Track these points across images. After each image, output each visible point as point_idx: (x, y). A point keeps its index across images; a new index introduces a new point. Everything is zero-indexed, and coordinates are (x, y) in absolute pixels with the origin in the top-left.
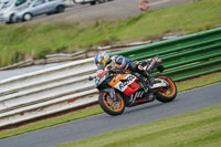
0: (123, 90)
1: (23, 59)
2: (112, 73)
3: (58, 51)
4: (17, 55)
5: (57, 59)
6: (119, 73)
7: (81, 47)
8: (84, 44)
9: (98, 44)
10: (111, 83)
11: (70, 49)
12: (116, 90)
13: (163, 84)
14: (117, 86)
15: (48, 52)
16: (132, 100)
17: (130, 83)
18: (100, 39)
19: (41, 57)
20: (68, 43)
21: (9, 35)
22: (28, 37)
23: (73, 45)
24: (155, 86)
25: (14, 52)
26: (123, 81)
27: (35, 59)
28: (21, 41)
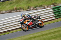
0: (28, 24)
1: (30, 8)
2: (25, 20)
3: (40, 6)
4: (29, 7)
5: (40, 8)
6: (27, 19)
7: (46, 5)
8: (47, 4)
9: (51, 4)
10: (24, 22)
11: (43, 6)
12: (26, 24)
13: (40, 22)
14: (26, 23)
15: (37, 6)
16: (31, 27)
17: (30, 22)
18: (51, 3)
19: (35, 8)
20: (42, 4)
21: (26, 2)
22: (32, 2)
23: (44, 5)
24: (38, 23)
25: (28, 6)
26: (28, 22)
27: (33, 8)
28: (30, 3)
